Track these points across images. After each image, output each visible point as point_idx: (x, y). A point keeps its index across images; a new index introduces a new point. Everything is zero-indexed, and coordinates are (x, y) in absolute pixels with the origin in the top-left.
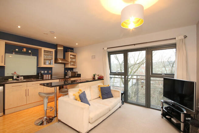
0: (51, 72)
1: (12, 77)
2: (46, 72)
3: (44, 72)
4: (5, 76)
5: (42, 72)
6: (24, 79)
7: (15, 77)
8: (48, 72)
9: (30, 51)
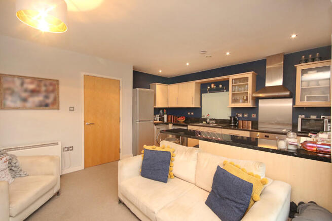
0: (255, 117)
1: (205, 120)
2: (246, 116)
3: (243, 115)
4: (202, 117)
5: (240, 115)
6: (216, 123)
7: (208, 121)
8: (250, 116)
9: (220, 86)
